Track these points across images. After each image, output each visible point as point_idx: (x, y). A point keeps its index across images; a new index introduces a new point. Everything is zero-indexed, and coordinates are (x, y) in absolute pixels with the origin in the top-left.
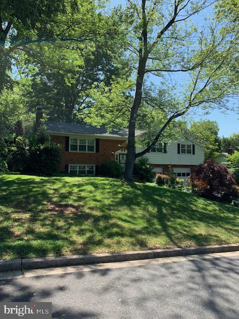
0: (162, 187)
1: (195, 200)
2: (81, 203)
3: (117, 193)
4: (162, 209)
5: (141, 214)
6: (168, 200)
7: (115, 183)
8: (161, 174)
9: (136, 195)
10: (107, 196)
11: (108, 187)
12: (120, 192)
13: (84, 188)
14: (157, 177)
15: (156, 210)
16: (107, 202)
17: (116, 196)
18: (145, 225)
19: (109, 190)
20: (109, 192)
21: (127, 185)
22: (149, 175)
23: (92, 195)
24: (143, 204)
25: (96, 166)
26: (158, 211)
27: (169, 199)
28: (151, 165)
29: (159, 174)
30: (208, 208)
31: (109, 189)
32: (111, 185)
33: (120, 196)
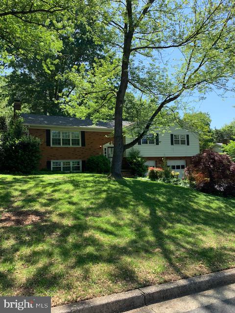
0: (155, 182)
1: (195, 195)
2: (50, 208)
3: (101, 192)
4: (155, 210)
5: (129, 219)
6: (163, 198)
7: (101, 180)
8: (154, 167)
9: (124, 193)
10: (87, 196)
11: (91, 184)
12: (104, 191)
13: (60, 187)
14: (149, 171)
15: (148, 212)
16: (85, 205)
17: (99, 196)
18: (133, 237)
19: (91, 189)
20: (91, 191)
21: (114, 181)
22: (141, 169)
23: (67, 196)
24: (132, 205)
25: (82, 161)
26: (151, 214)
27: (165, 197)
28: (143, 158)
29: (151, 167)
30: (211, 205)
31: (91, 187)
32: (95, 182)
33: (104, 195)
